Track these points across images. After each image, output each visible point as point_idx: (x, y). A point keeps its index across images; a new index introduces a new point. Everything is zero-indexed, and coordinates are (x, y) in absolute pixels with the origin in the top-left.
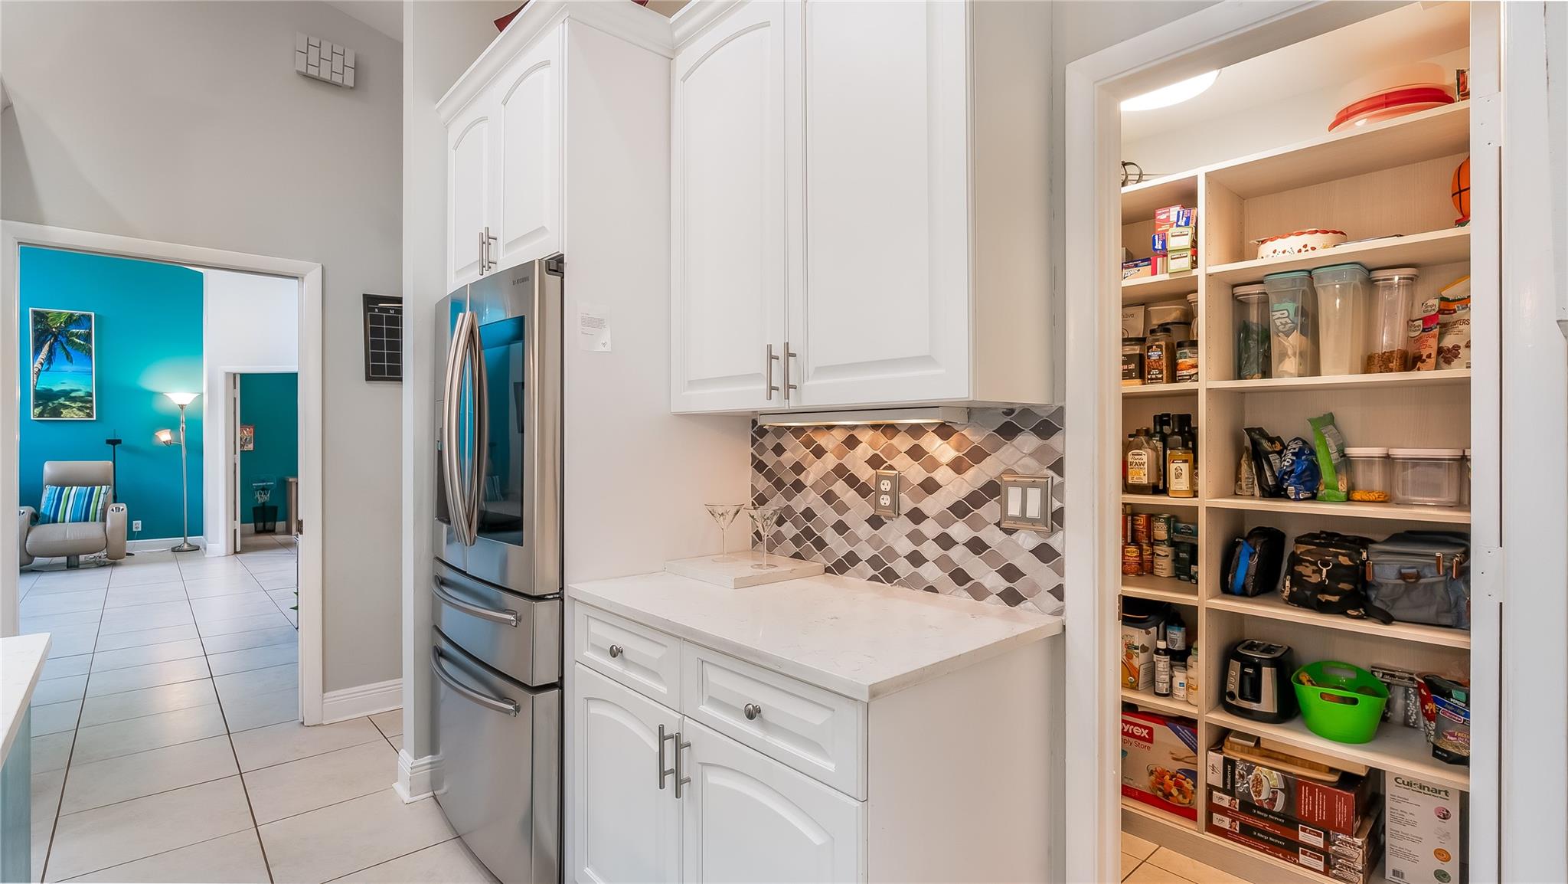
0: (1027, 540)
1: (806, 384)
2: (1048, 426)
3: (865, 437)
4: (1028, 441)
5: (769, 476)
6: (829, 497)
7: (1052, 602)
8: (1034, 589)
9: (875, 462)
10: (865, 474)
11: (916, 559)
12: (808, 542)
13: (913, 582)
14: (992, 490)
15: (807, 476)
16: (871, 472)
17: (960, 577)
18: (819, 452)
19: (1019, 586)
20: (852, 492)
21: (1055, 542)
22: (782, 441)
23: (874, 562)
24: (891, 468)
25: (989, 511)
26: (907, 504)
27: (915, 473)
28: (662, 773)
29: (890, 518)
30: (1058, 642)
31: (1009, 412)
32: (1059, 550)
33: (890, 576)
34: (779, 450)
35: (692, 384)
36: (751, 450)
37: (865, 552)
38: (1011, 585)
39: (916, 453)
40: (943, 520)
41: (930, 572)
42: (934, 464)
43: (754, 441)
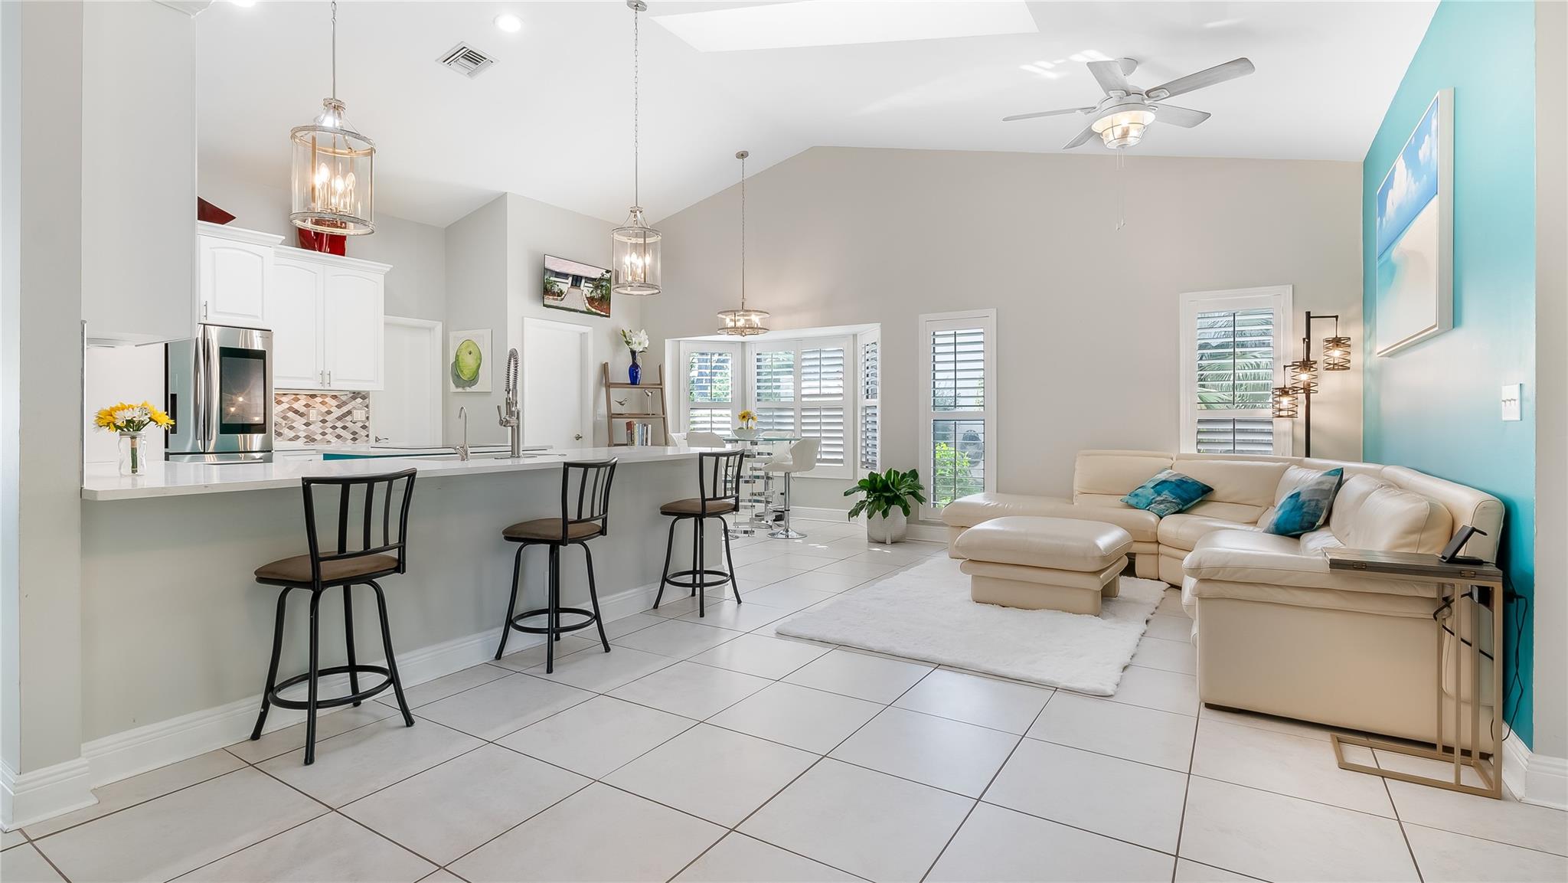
2: (367, 397)
4: (359, 400)
6: (285, 418)
7: (365, 439)
8: (361, 436)
9: (307, 406)
10: (302, 410)
11: (324, 434)
13: (322, 441)
14: (349, 413)
17: (339, 437)
19: (356, 436)
21: (367, 424)
23: (306, 437)
24: (314, 408)
25: (349, 418)
26: (321, 418)
27: (323, 408)
29: (314, 423)
31: (355, 393)
32: (368, 426)
33: (314, 440)
37: (302, 434)
38: (354, 436)
39: (323, 403)
40: (332, 422)
41: (328, 437)
42: (330, 406)
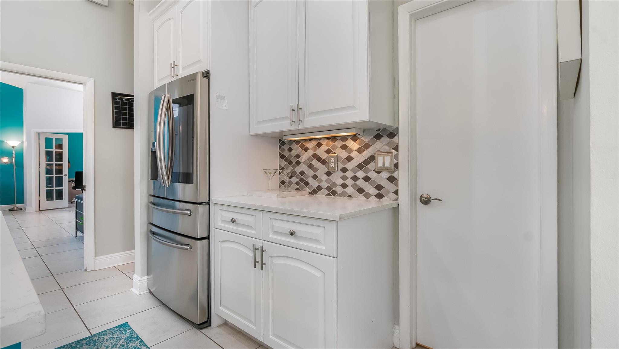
0: (385, 175)
1: (305, 119)
2: (392, 134)
3: (324, 142)
4: (385, 140)
5: (286, 160)
6: (310, 166)
7: (394, 196)
8: (388, 192)
9: (328, 151)
10: (324, 156)
11: (344, 186)
12: (302, 183)
13: (343, 194)
14: (372, 158)
15: (301, 159)
16: (327, 155)
17: (361, 191)
18: (306, 150)
19: (382, 192)
20: (319, 164)
21: (395, 175)
22: (291, 147)
23: (328, 188)
24: (334, 153)
25: (371, 166)
26: (341, 166)
27: (344, 154)
28: (255, 262)
29: (334, 172)
30: (396, 210)
31: (379, 130)
32: (397, 178)
33: (334, 193)
34: (290, 150)
35: (259, 123)
36: (279, 151)
37: (324, 185)
38: (379, 192)
39: (344, 147)
40: (354, 171)
41: (350, 190)
42: (351, 151)
43: (280, 147)
